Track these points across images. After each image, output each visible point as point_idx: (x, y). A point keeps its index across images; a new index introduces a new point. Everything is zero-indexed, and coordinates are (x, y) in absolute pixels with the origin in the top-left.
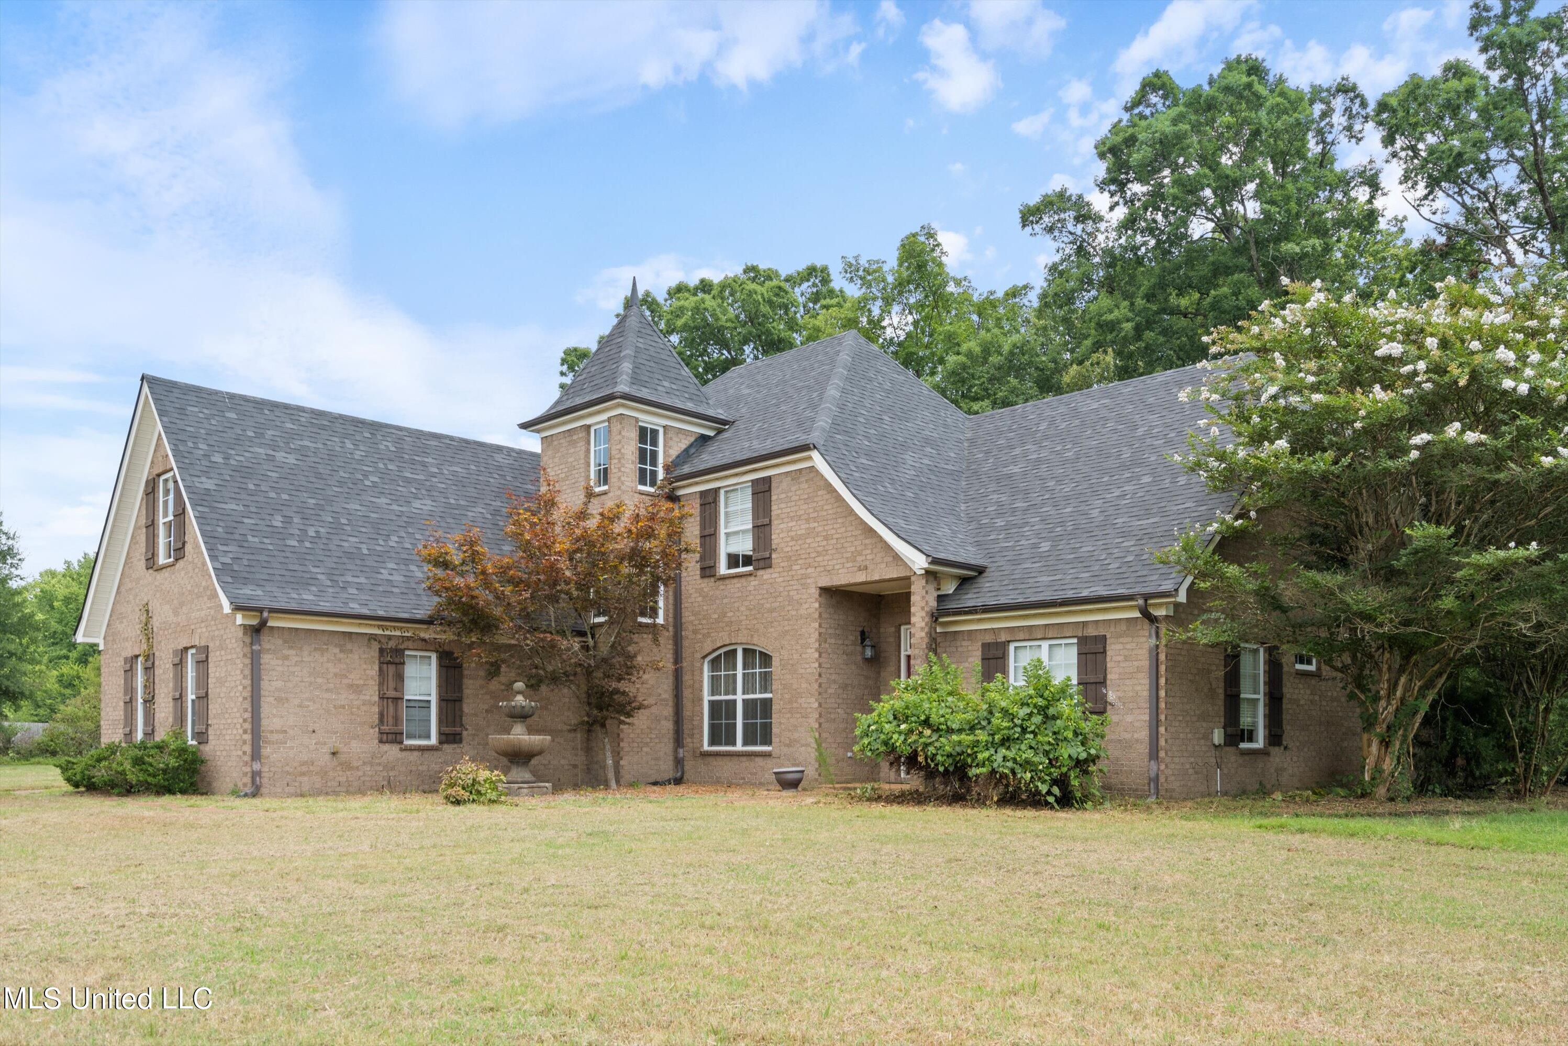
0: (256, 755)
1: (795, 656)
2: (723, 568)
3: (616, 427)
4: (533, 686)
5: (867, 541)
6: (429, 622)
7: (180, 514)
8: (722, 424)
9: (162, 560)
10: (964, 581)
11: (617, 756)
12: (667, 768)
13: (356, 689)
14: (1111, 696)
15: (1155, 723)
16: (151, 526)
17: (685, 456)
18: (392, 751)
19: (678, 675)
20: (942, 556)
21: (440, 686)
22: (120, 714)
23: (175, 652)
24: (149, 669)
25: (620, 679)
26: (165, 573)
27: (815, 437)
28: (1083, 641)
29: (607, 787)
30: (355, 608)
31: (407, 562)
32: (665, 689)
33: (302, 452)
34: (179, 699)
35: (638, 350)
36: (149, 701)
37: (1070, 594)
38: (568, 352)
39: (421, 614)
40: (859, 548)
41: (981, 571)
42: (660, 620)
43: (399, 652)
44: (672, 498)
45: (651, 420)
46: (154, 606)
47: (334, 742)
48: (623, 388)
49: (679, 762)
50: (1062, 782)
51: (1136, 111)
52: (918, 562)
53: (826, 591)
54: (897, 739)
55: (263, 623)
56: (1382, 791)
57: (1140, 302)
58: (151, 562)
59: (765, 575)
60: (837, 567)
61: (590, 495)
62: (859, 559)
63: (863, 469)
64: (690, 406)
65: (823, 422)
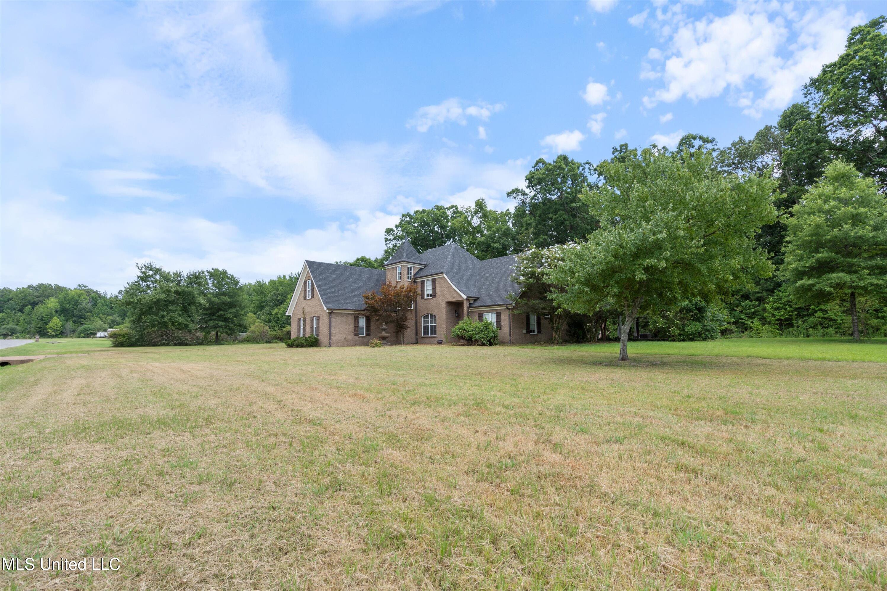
0: (330, 339)
1: (441, 316)
2: (426, 297)
3: (403, 268)
4: (386, 323)
5: (454, 292)
6: (364, 310)
7: (313, 289)
8: (425, 266)
9: (307, 298)
10: (475, 301)
11: (403, 338)
12: (414, 341)
13: (349, 324)
14: (502, 324)
15: (510, 329)
16: (305, 291)
17: (417, 273)
18: (356, 337)
19: (416, 321)
20: (470, 296)
21: (366, 324)
22: (296, 330)
23: (311, 317)
24: (304, 321)
25: (404, 322)
26: (309, 301)
27: (444, 270)
28: (497, 313)
29: (401, 344)
30: (350, 308)
31: (359, 297)
32: (413, 323)
33: (336, 274)
34: (312, 327)
35: (407, 250)
36: (304, 328)
37: (494, 304)
38: (387, 229)
39: (362, 309)
40: (453, 294)
41: (478, 298)
42: (412, 308)
43: (358, 317)
44: (415, 282)
45: (410, 265)
46: (306, 307)
47: (345, 336)
48: (404, 259)
49: (417, 339)
50: (489, 341)
51: (535, 168)
52: (465, 297)
53: (447, 302)
54: (459, 333)
55: (332, 312)
56: (556, 342)
57: (537, 218)
58: (305, 298)
59: (435, 299)
60: (448, 297)
61: (397, 282)
62: (453, 296)
63: (454, 277)
64: (418, 262)
65: (446, 267)
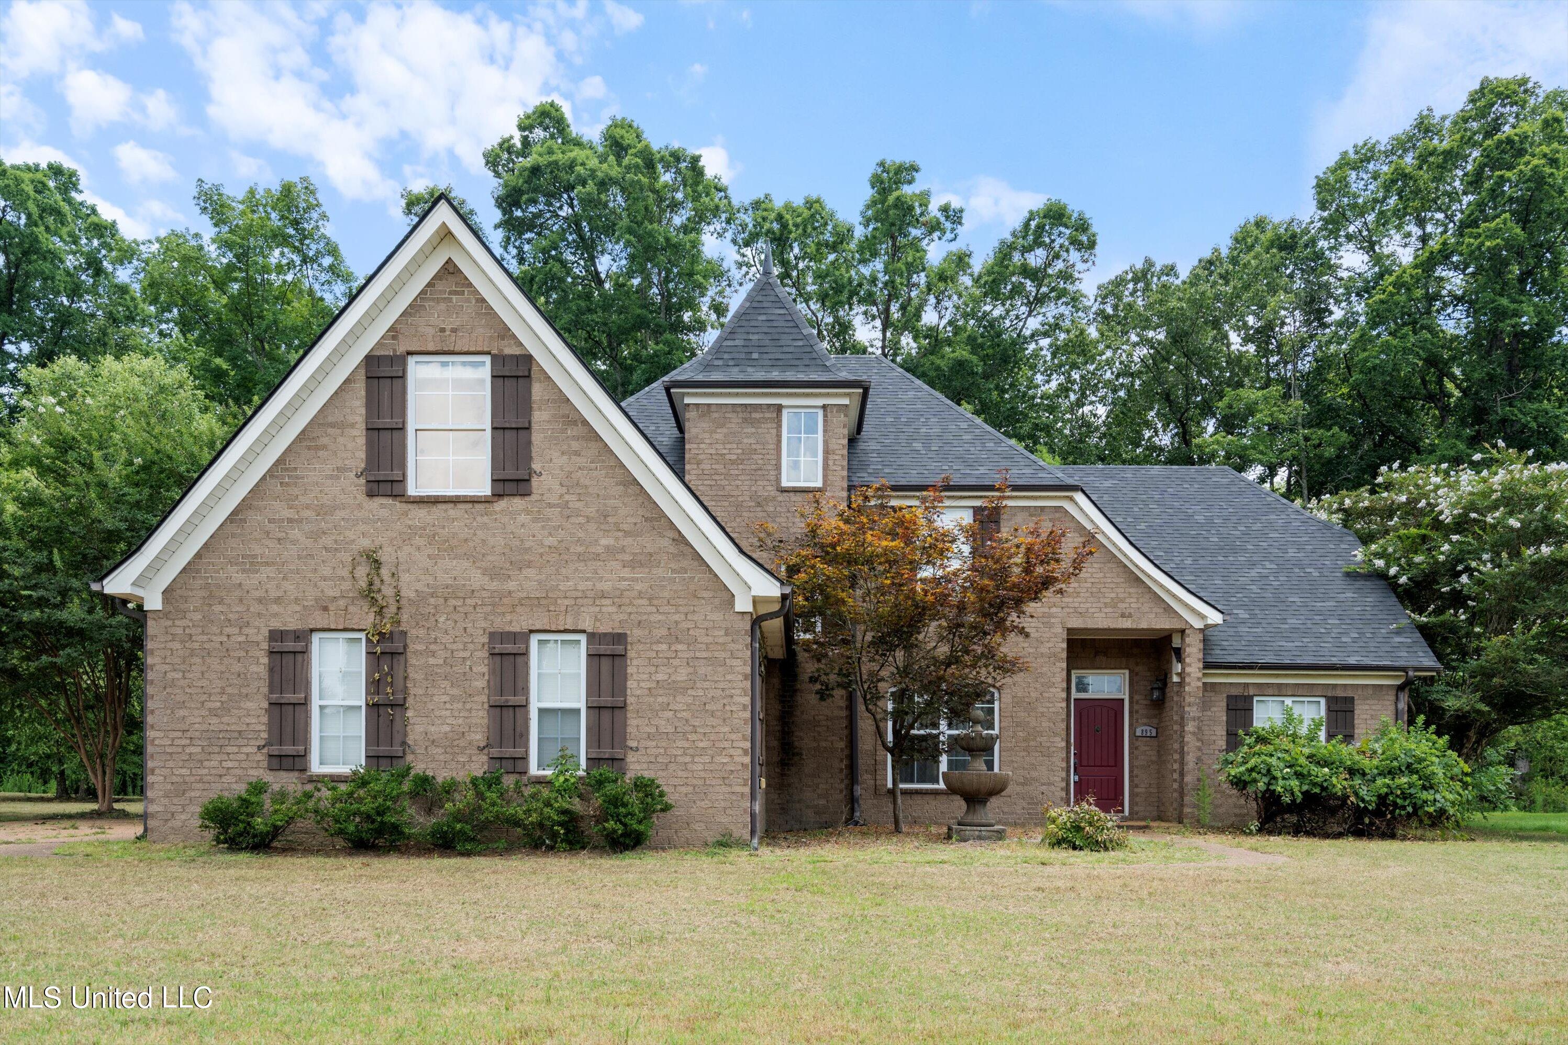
1: (1033, 695)
3: (836, 418)
5: (1132, 590)
23: (498, 635)
28: (1333, 702)
40: (1121, 596)
46: (405, 557)
49: (855, 801)
53: (1075, 633)
60: (1091, 610)
62: (1121, 605)
